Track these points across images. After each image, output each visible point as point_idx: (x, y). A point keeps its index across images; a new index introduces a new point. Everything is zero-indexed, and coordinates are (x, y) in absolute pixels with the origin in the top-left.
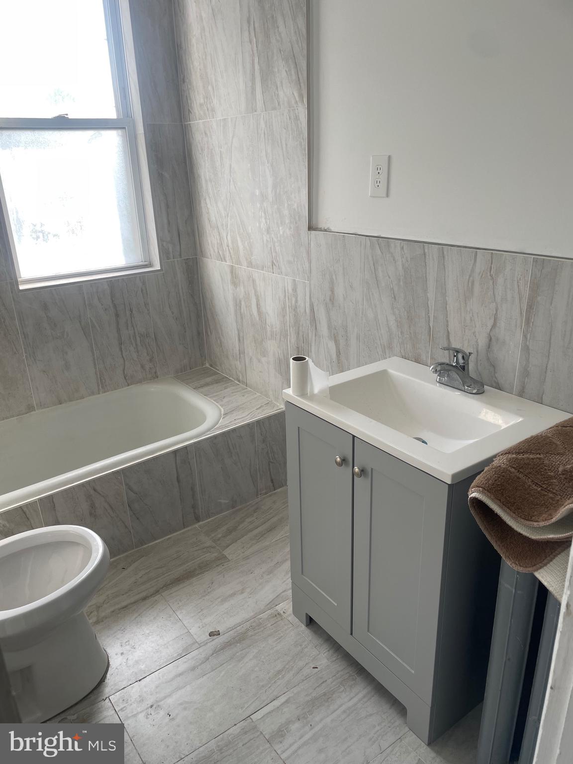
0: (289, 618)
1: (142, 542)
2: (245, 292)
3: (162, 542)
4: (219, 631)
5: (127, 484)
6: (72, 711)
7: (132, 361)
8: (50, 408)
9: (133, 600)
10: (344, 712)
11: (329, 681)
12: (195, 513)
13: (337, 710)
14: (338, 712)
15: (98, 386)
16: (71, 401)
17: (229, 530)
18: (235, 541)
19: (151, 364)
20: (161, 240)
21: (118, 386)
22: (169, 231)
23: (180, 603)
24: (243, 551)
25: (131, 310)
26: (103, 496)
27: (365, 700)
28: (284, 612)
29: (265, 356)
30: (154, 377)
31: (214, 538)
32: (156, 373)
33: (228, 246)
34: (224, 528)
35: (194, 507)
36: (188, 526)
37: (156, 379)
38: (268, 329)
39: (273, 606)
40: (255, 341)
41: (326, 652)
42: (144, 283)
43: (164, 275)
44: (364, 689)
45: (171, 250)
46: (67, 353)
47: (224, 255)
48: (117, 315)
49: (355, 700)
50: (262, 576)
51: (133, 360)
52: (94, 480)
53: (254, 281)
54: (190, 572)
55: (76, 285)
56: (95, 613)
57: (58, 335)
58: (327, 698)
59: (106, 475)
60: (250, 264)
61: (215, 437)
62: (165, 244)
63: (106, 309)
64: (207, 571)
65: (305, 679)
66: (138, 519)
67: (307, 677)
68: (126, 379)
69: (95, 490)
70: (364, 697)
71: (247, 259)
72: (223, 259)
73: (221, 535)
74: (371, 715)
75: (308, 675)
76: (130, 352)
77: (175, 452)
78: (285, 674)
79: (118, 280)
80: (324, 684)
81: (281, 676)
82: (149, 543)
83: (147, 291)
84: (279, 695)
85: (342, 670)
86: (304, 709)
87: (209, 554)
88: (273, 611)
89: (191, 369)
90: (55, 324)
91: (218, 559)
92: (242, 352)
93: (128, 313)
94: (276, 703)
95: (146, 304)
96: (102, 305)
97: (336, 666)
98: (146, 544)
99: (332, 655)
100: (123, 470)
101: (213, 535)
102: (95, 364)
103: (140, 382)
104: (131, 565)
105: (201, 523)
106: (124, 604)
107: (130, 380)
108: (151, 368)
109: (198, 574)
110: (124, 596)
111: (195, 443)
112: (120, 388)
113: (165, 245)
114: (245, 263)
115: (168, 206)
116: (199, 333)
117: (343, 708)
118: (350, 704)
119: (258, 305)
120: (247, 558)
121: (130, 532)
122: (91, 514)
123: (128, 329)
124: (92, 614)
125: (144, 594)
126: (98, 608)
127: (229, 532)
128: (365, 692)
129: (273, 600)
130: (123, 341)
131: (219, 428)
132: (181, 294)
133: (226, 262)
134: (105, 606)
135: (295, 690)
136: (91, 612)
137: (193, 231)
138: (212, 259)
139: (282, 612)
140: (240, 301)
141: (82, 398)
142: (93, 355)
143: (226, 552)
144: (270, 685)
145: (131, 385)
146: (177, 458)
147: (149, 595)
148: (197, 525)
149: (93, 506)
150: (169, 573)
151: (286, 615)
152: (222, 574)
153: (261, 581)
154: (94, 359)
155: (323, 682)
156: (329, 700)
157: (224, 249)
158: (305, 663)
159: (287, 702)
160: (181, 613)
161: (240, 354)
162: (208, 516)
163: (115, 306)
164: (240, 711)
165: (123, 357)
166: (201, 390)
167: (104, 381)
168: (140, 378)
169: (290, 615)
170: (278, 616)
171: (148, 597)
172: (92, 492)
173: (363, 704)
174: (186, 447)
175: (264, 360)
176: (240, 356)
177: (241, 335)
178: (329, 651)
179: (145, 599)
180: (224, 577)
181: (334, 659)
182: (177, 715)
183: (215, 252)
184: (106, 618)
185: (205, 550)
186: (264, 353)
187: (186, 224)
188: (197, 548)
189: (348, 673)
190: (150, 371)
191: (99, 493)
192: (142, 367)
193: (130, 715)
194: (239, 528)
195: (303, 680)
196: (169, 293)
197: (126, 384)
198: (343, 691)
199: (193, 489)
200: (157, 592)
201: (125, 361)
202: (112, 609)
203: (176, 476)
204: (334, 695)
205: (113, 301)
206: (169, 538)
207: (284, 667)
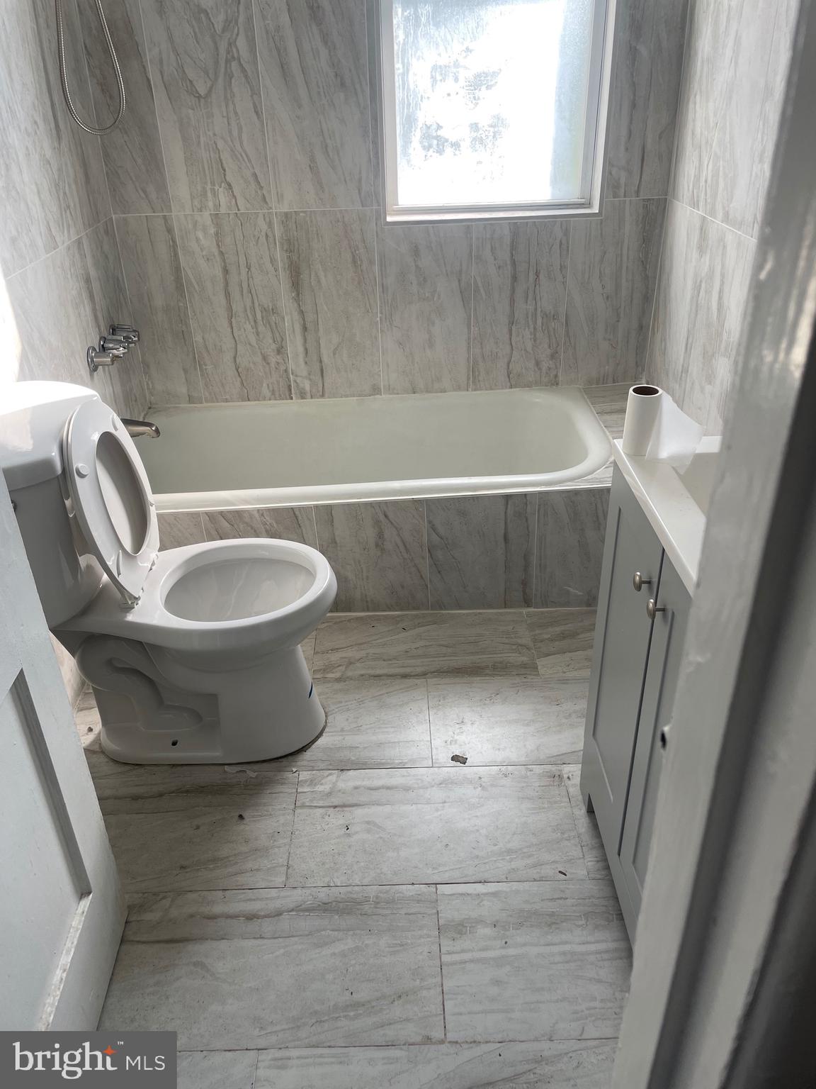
0: (571, 790)
1: (441, 606)
2: (709, 266)
3: (468, 615)
4: (467, 759)
5: (430, 522)
6: (256, 767)
7: (523, 352)
8: (400, 396)
9: (392, 671)
10: (564, 953)
11: (569, 902)
12: (524, 593)
13: (556, 944)
14: (556, 949)
15: (468, 379)
16: (428, 392)
17: (563, 634)
18: (562, 652)
19: (551, 362)
20: (610, 162)
21: (496, 385)
22: (627, 149)
23: (442, 701)
24: (564, 670)
25: (537, 274)
26: (396, 528)
27: (605, 956)
28: (568, 778)
29: (710, 383)
30: (553, 383)
31: (536, 637)
32: (556, 376)
33: (706, 181)
34: (558, 629)
35: (525, 583)
36: (511, 607)
37: (554, 387)
38: (725, 336)
39: (559, 762)
40: (704, 354)
41: (592, 861)
42: (566, 233)
43: (601, 223)
44: (615, 941)
45: (623, 181)
46: (433, 324)
47: (698, 197)
48: (515, 278)
49: (592, 947)
50: (570, 715)
51: (525, 350)
52: (386, 503)
53: (725, 247)
54: (479, 667)
55: (464, 224)
56: (343, 668)
57: (427, 295)
58: (553, 922)
59: (404, 501)
60: (726, 218)
61: (576, 493)
62: (614, 171)
63: (499, 267)
64: (501, 676)
65: (538, 879)
66: (439, 572)
67: (544, 879)
68: (509, 377)
69: (386, 516)
70: (607, 952)
71: (724, 208)
72: (695, 204)
73: (549, 636)
74: (599, 981)
75: (546, 877)
76: (523, 337)
77: (508, 497)
78: (515, 858)
79: (527, 223)
80: (561, 902)
81: (509, 857)
82: (452, 610)
83: (568, 247)
84: (490, 880)
85: (599, 898)
86: (511, 916)
87: (516, 655)
88: (553, 769)
89: (614, 382)
90: (424, 278)
91: (524, 666)
92: (685, 370)
93: (532, 277)
94: (480, 888)
95: (562, 267)
96: (495, 259)
97: (595, 888)
98: (446, 609)
99: (598, 870)
100: (427, 500)
101: (537, 632)
102: (469, 348)
103: (529, 385)
104: (415, 628)
105: (531, 610)
106: (378, 672)
107: (514, 380)
108: (549, 369)
109: (487, 675)
110: (385, 662)
111: (540, 493)
112: (499, 389)
113: (613, 173)
114: (720, 214)
115: (634, 105)
116: (641, 327)
117: (567, 948)
118: (583, 948)
119: (721, 292)
120: (564, 681)
121: (427, 586)
122: (377, 545)
123: (527, 303)
124: (340, 668)
125: (408, 670)
126: (351, 663)
127: (563, 636)
128: (612, 945)
129: (563, 754)
130: (515, 319)
131: (588, 481)
132: (625, 258)
133: (699, 210)
134: (358, 664)
135: (515, 886)
136: (340, 666)
137: (670, 153)
138: (683, 203)
139: (565, 776)
140: (701, 282)
141: (444, 391)
142: (469, 333)
143: (541, 663)
144: (487, 861)
145: (515, 387)
146: (509, 506)
147: (413, 674)
148: (525, 611)
149: (380, 535)
150: (453, 658)
151: (569, 782)
152: (517, 688)
153: (564, 721)
154: (469, 338)
155: (561, 898)
156: (553, 926)
157: (701, 185)
158: (552, 860)
159: (495, 894)
160: (435, 714)
161: (682, 372)
162: (545, 604)
163: (514, 263)
164: (430, 871)
165: (511, 344)
166: (607, 417)
167: (477, 373)
168: (531, 379)
169: (574, 785)
170: (557, 778)
171: (411, 676)
172: (382, 517)
173: (599, 961)
174: (525, 495)
175: (708, 388)
176: (681, 376)
177: (690, 341)
178: (598, 861)
179: (405, 676)
180: (517, 694)
181: (599, 877)
182: (357, 833)
183: (688, 189)
184: (351, 679)
185: (514, 647)
186: (710, 378)
187: (660, 138)
188: (507, 641)
189: (606, 906)
190: (547, 373)
191: (392, 523)
192: (538, 364)
193: (308, 804)
194: (581, 636)
195: (535, 880)
196: (605, 253)
197: (509, 384)
198: (582, 926)
199: (526, 557)
200: (424, 675)
201: (512, 350)
202: (363, 672)
203: (503, 531)
204: (564, 924)
205: (512, 255)
206: (480, 613)
207: (520, 849)
